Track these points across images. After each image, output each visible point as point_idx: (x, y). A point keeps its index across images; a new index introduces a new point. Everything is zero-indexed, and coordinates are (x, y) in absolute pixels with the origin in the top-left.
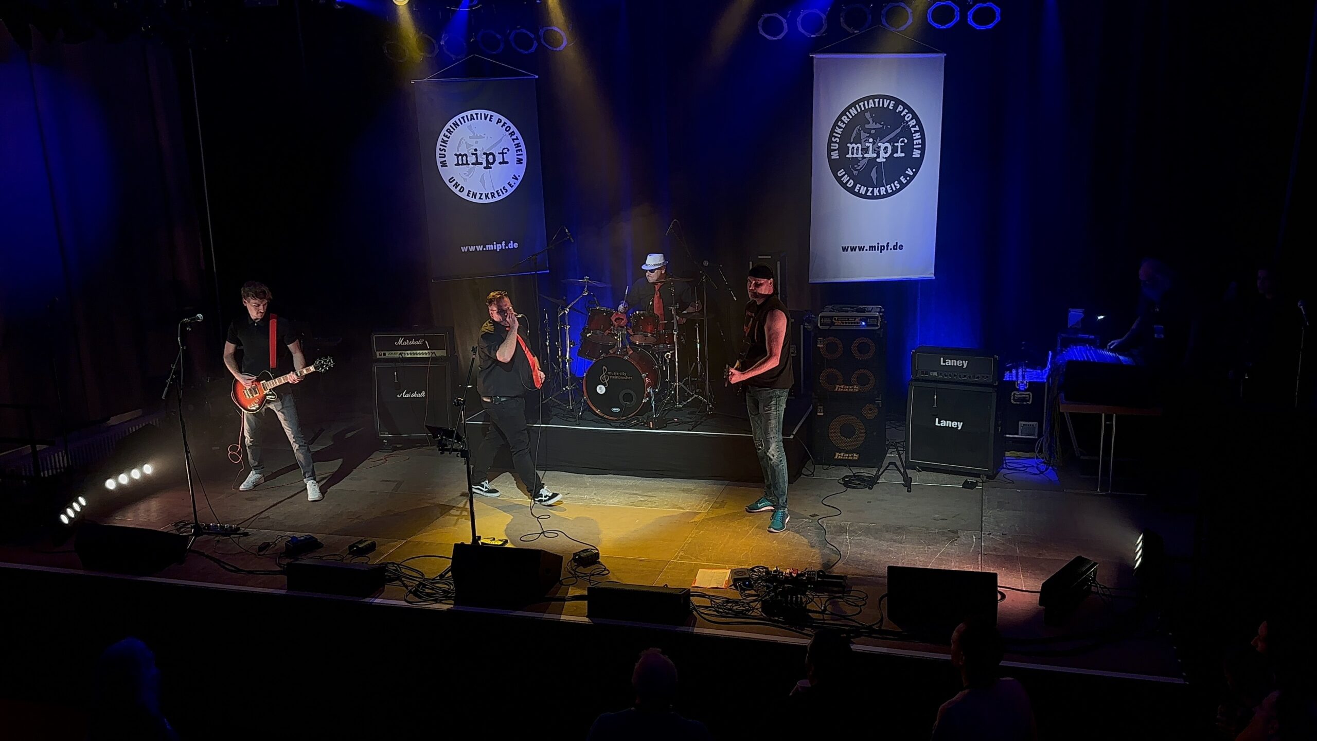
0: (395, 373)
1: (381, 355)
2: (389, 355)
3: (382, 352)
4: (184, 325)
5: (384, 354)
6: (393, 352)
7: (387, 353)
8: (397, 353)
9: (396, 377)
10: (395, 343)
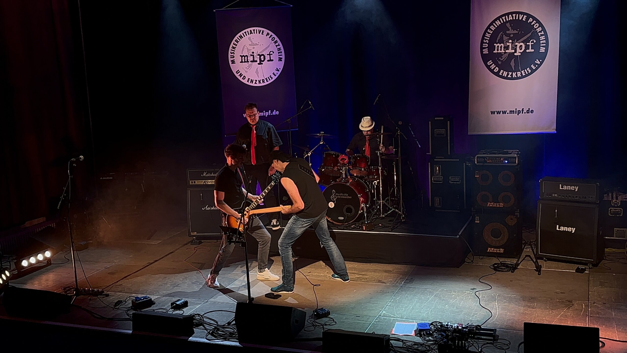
0: (201, 194)
1: (193, 183)
2: (197, 182)
3: (193, 181)
4: (72, 162)
5: (195, 182)
6: (200, 181)
8: (202, 181)
9: (201, 197)
10: (202, 175)
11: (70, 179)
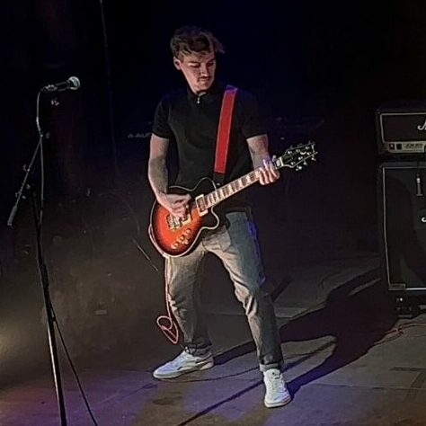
1: (393, 148)
2: (406, 147)
3: (396, 143)
4: (47, 96)
5: (399, 147)
6: (415, 143)
7: (404, 144)
8: (421, 145)
9: (419, 186)
10: (419, 127)
11: (41, 141)
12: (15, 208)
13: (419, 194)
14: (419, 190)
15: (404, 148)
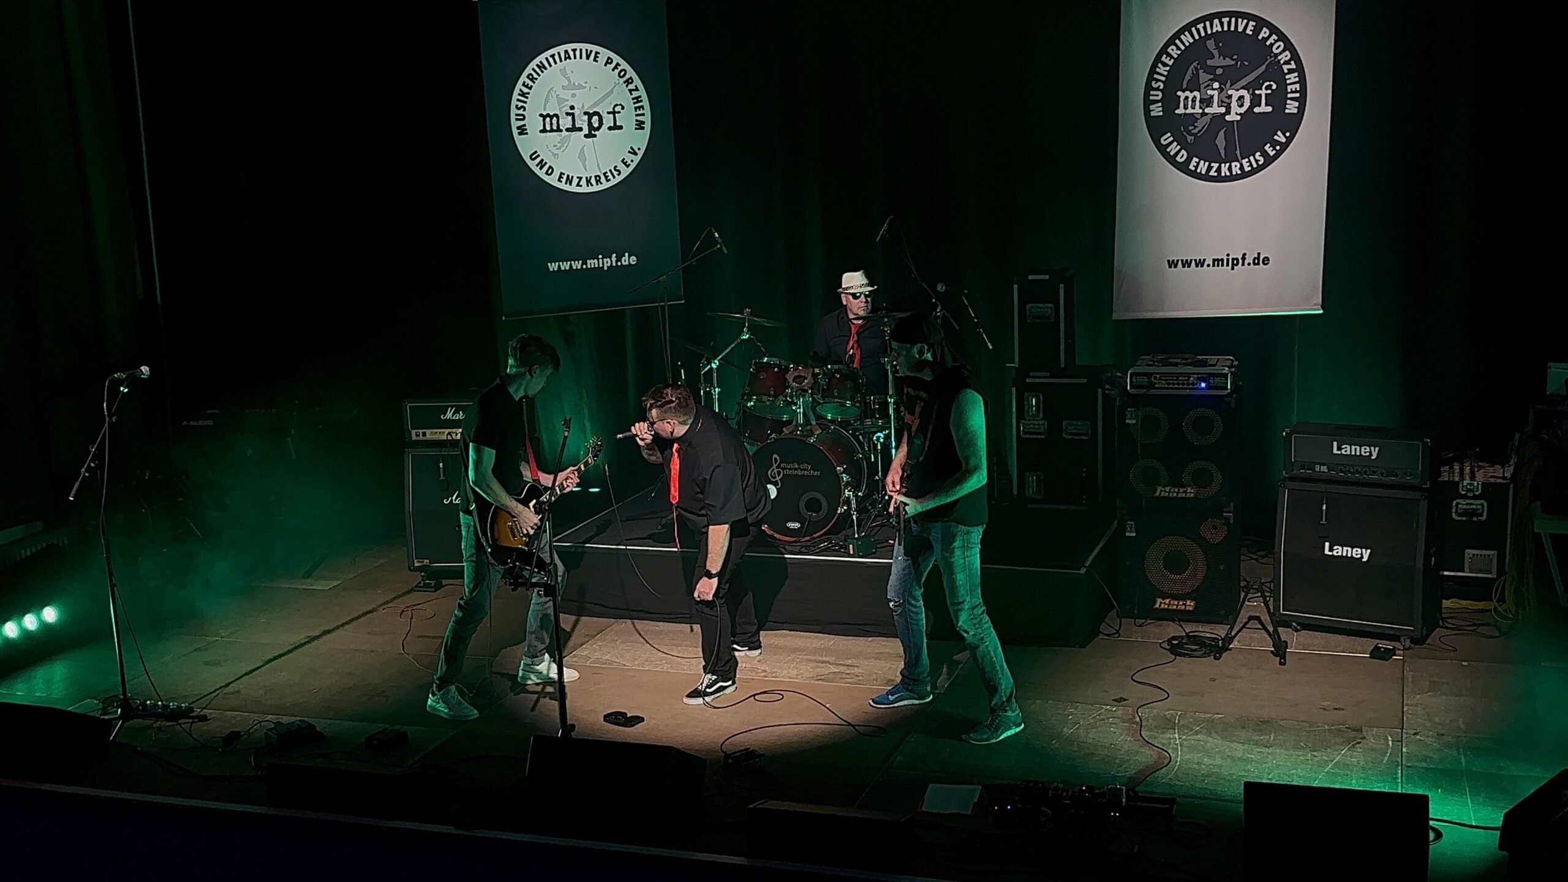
0: (441, 464)
1: (419, 436)
2: (431, 435)
3: (421, 431)
4: (116, 384)
5: (424, 434)
6: (438, 431)
7: (428, 432)
8: (444, 432)
9: (441, 470)
10: (442, 416)
11: (107, 425)
12: (77, 484)
13: (442, 478)
14: (442, 475)
15: (428, 436)
